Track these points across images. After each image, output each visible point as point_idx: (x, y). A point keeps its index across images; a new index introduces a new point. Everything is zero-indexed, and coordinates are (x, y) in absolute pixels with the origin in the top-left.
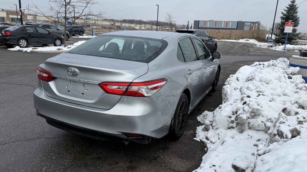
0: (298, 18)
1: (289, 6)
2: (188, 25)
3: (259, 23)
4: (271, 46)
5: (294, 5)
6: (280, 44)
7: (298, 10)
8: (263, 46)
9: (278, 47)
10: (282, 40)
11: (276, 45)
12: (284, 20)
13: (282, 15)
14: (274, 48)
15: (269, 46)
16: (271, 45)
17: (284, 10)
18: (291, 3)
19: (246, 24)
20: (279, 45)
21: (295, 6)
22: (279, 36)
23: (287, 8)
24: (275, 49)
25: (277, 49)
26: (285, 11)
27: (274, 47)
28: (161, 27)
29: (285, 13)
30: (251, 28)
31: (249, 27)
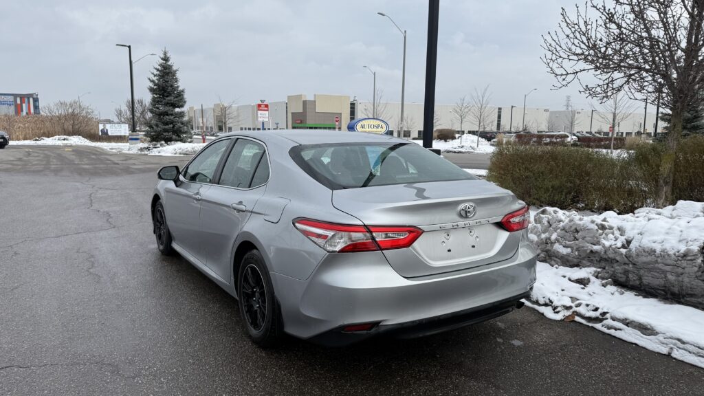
0: (183, 91)
1: (159, 68)
3: (35, 96)
4: (148, 149)
5: (169, 65)
6: (163, 142)
7: (178, 75)
8: (129, 150)
9: (161, 148)
10: (164, 134)
11: (156, 145)
12: (156, 94)
13: (151, 85)
14: (154, 152)
15: (141, 149)
16: (146, 145)
17: (153, 74)
18: (162, 61)
20: (161, 145)
21: (170, 67)
22: (157, 126)
23: (158, 70)
24: (159, 154)
25: (162, 154)
26: (155, 76)
27: (154, 150)
29: (155, 79)
30: (19, 109)
31: (13, 108)
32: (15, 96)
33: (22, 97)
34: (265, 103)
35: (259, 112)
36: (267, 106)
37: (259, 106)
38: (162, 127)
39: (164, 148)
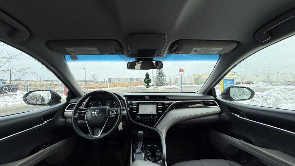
2: (104, 81)
4: (155, 88)
6: (159, 86)
10: (159, 84)
11: (157, 87)
15: (154, 88)
16: (155, 87)
19: (134, 79)
28: (87, 83)
30: (137, 81)
31: (136, 81)
32: (137, 78)
33: (138, 78)
34: (182, 69)
35: (180, 72)
36: (183, 70)
37: (180, 70)
38: (159, 82)
39: (159, 88)
